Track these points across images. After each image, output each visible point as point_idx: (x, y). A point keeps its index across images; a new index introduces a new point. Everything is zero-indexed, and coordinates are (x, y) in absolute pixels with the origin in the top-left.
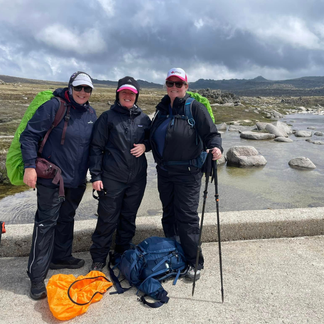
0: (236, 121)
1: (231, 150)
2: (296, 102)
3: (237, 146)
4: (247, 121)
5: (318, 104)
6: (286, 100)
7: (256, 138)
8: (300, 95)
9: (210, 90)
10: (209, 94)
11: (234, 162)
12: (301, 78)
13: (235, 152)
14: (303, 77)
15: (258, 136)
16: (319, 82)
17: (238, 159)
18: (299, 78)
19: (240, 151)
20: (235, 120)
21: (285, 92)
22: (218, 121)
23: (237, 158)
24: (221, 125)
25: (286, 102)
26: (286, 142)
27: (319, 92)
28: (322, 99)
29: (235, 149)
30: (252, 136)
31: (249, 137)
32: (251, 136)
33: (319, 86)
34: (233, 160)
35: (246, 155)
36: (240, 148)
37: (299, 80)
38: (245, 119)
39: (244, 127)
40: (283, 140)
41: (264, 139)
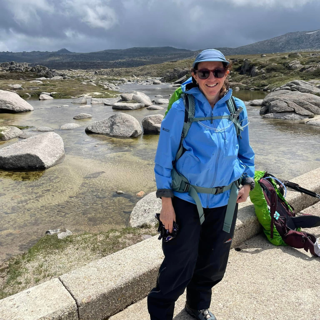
0: (86, 94)
1: (146, 119)
2: (109, 74)
3: (151, 116)
4: (97, 93)
5: (134, 75)
6: (99, 72)
7: (131, 109)
8: (107, 67)
9: (15, 64)
10: (17, 67)
11: (152, 130)
12: (104, 51)
13: (150, 121)
14: (106, 50)
15: (133, 106)
16: (121, 55)
17: (156, 127)
18: (103, 51)
19: (154, 120)
20: (84, 93)
21: (92, 64)
22: (66, 95)
23: (154, 126)
24: (82, 99)
25: (99, 74)
26: (158, 109)
27: (123, 63)
28: (132, 70)
29: (150, 119)
30: (127, 107)
31: (124, 108)
32: (125, 106)
33: (121, 59)
34: (150, 128)
35: (159, 123)
36: (153, 117)
37: (103, 53)
38: (95, 92)
39: (106, 100)
40: (156, 108)
41: (138, 108)
